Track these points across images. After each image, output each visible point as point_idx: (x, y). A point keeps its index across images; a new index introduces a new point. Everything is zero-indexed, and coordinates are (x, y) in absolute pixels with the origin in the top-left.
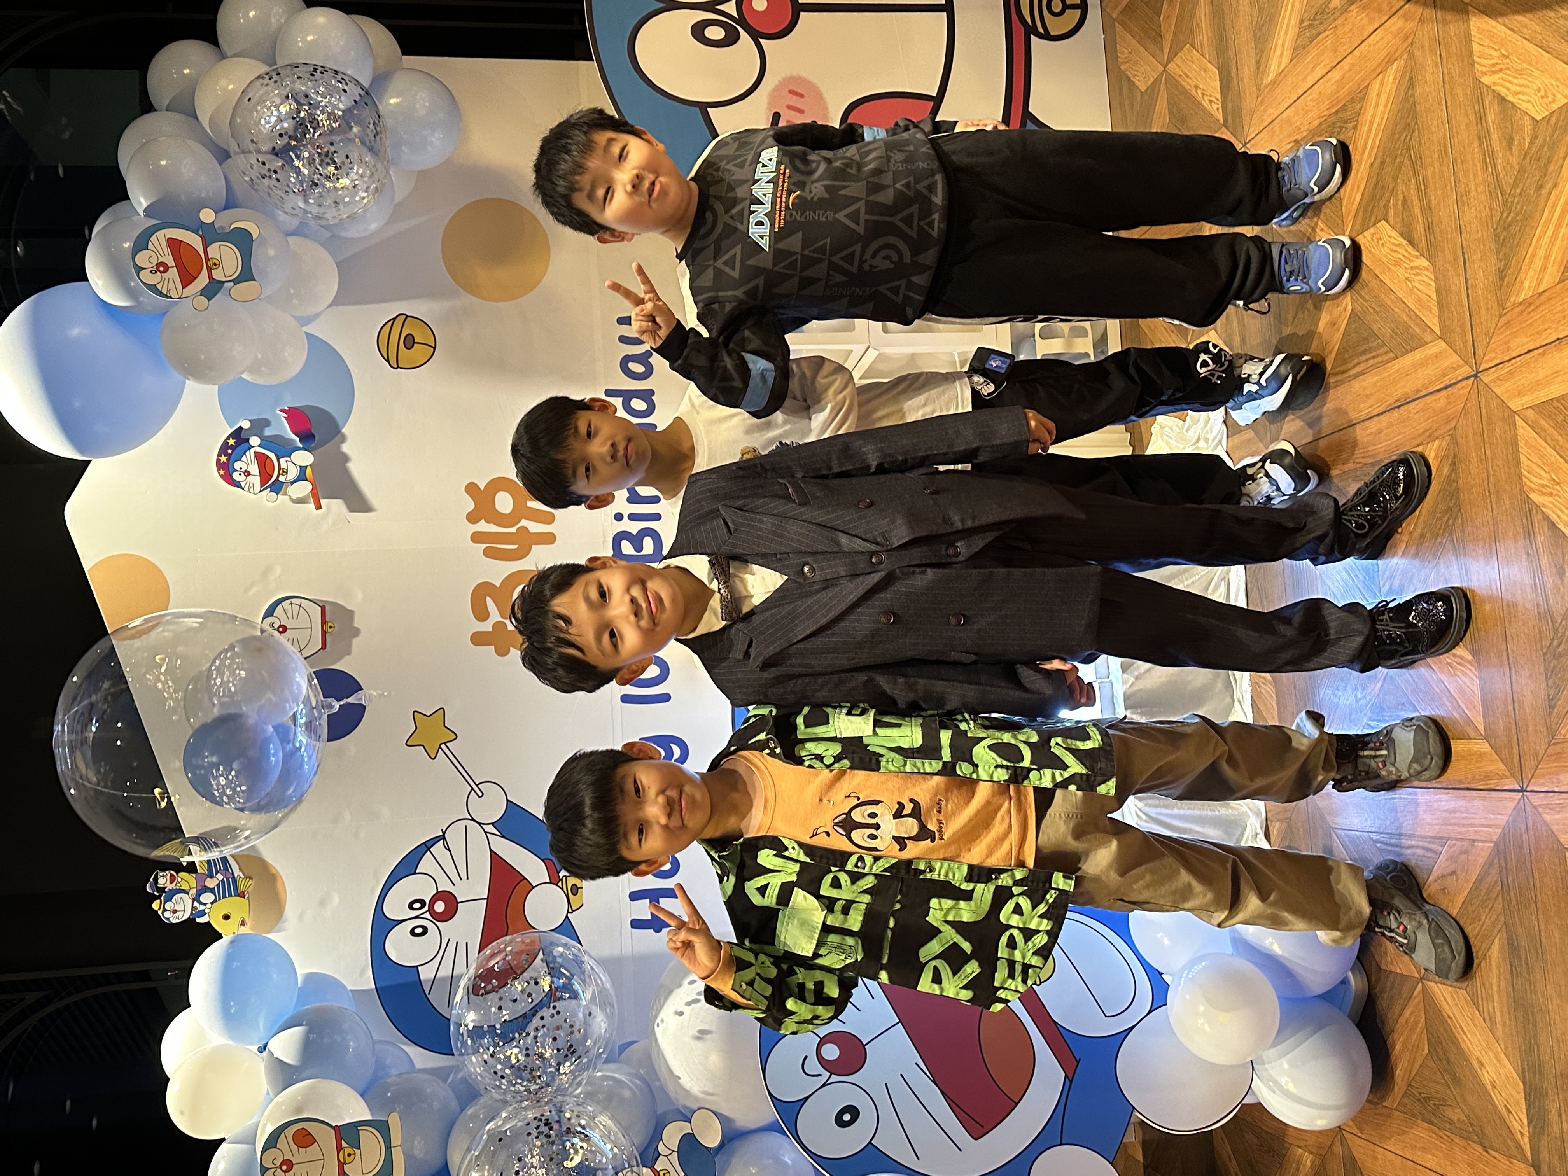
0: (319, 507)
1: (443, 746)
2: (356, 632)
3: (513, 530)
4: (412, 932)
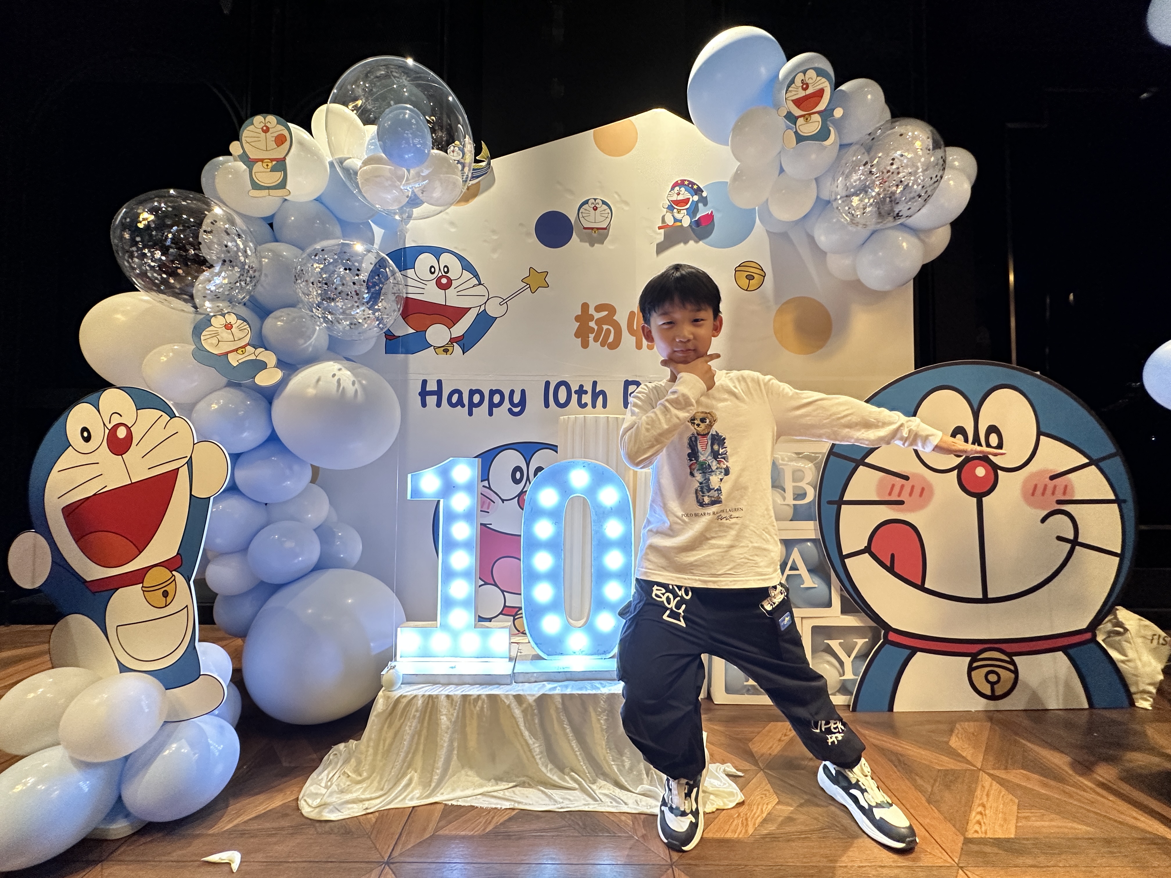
0: (660, 228)
1: (529, 286)
2: (592, 245)
4: (432, 267)
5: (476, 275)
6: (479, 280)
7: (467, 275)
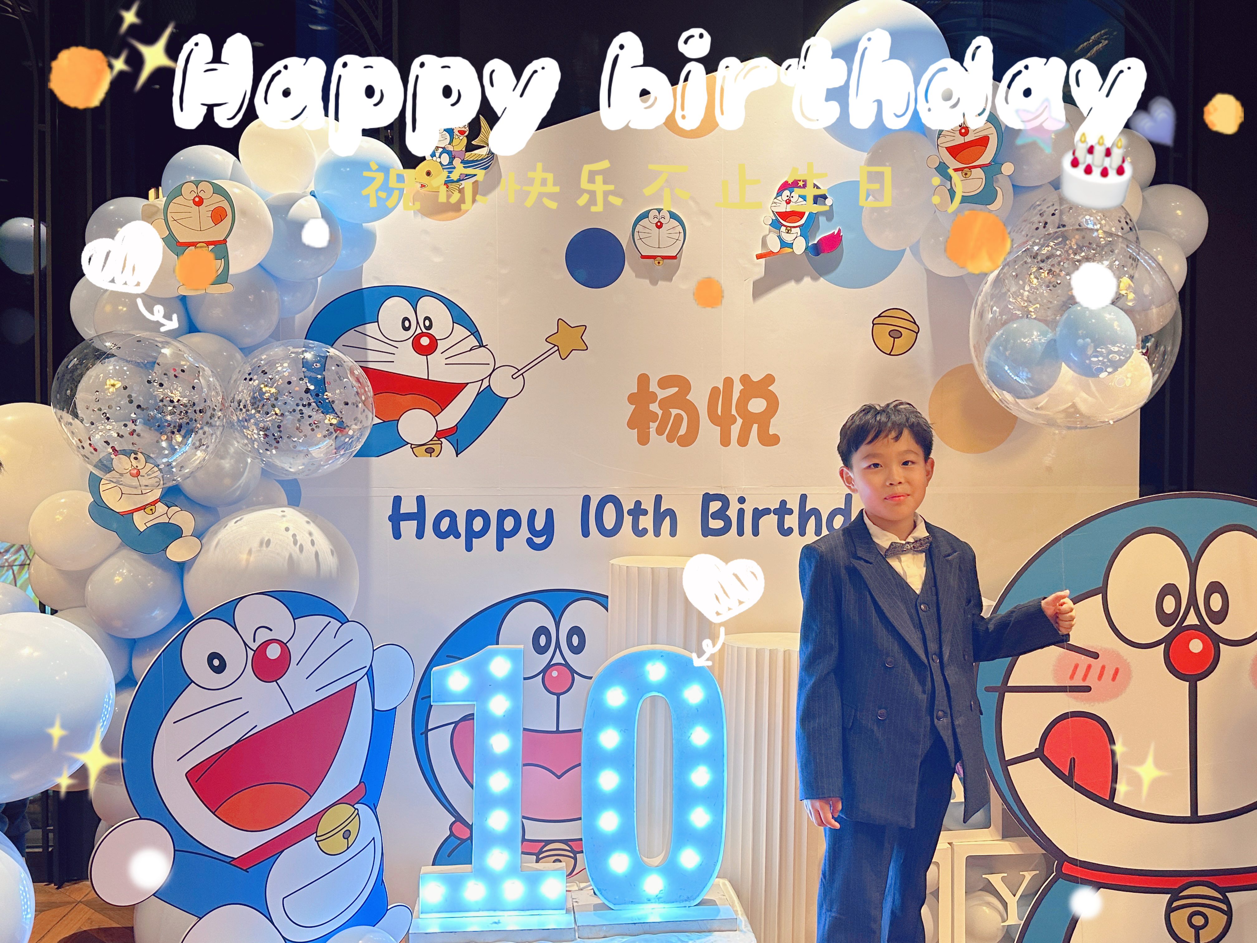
0: (759, 257)
2: (654, 282)
3: (734, 412)
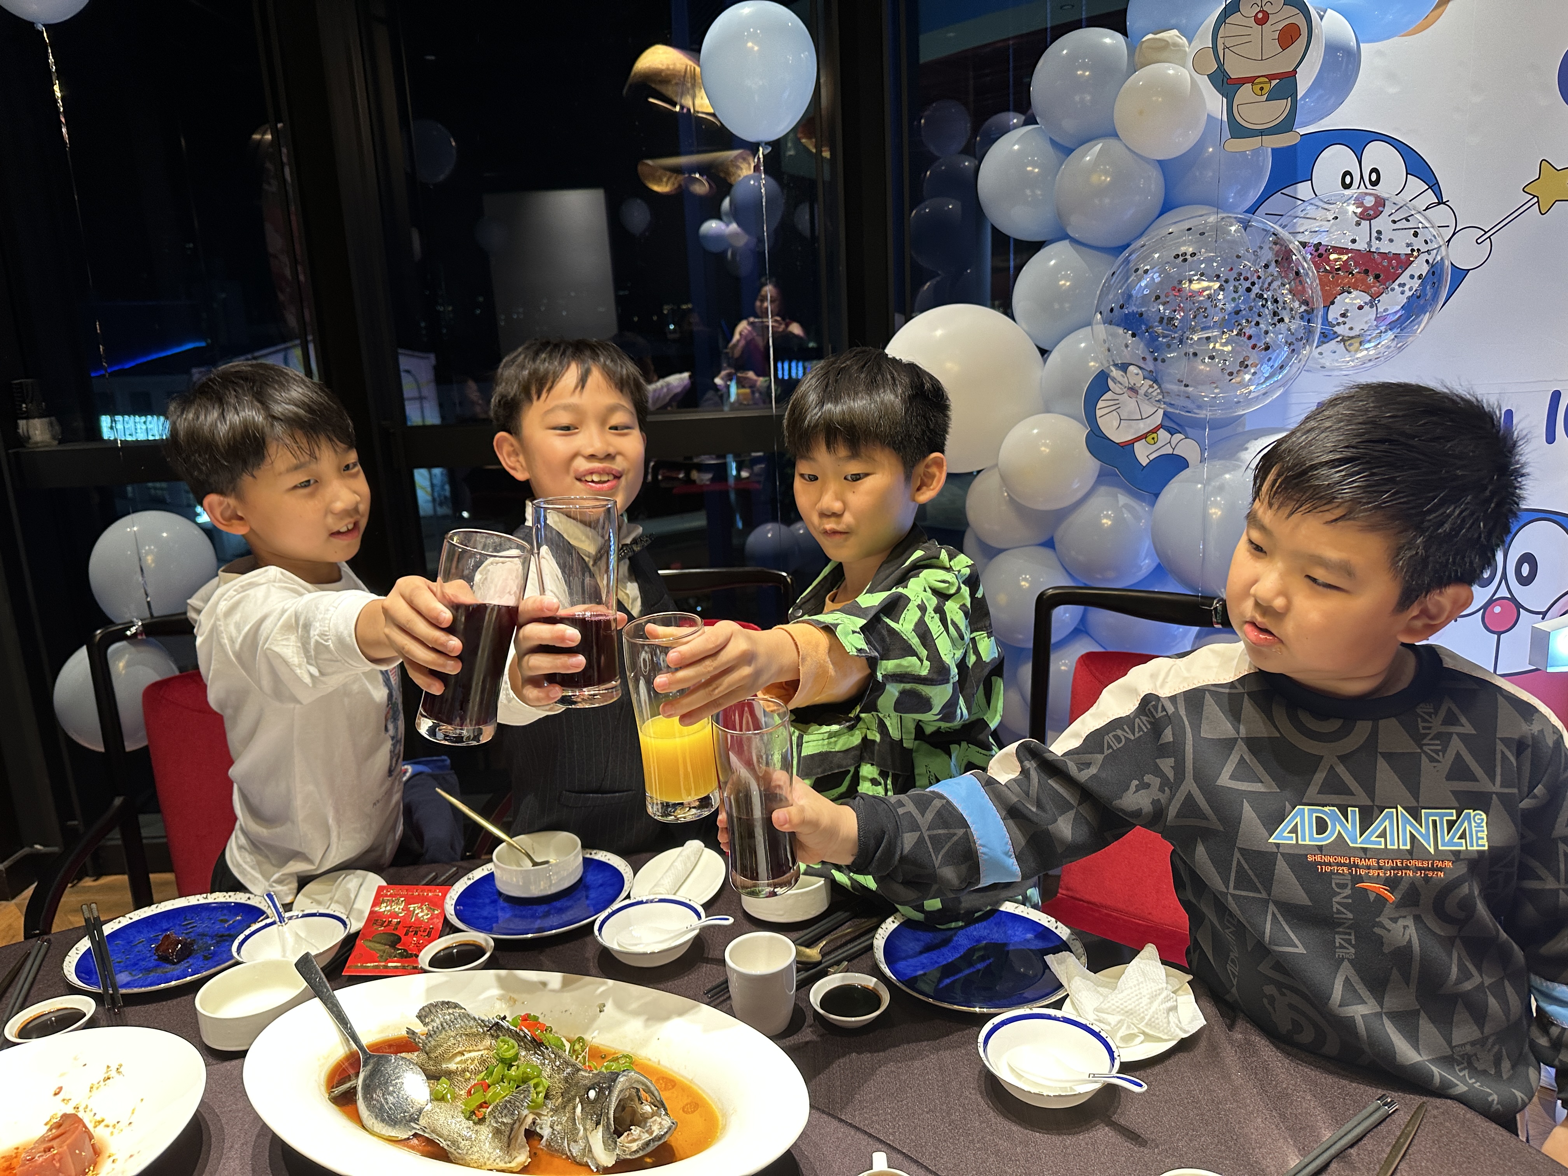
1: (1536, 199)
4: (1347, 173)
5: (1434, 185)
6: (1438, 194)
7: (1416, 185)
